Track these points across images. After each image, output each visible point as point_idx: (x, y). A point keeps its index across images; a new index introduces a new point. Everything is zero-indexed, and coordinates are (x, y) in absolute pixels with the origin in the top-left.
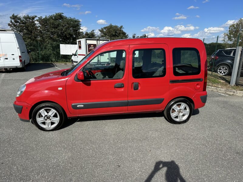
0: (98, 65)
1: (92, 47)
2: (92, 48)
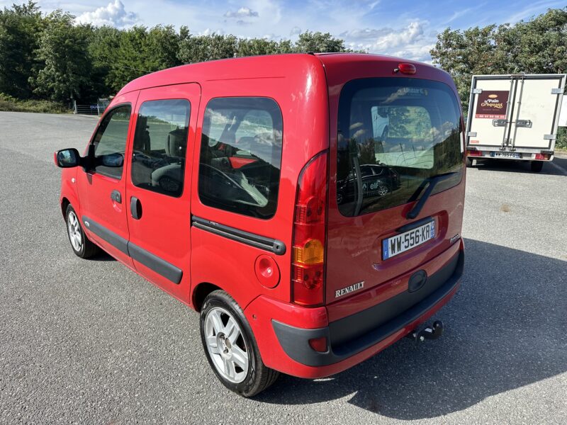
0: (505, 153)
1: (493, 99)
2: (491, 103)
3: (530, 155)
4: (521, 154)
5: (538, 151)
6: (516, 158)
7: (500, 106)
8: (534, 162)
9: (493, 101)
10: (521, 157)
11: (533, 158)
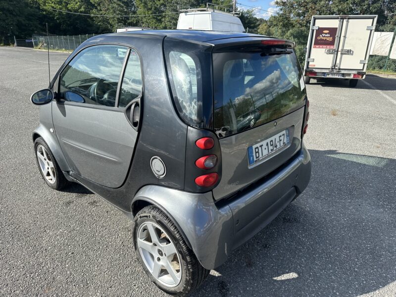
0: (333, 74)
1: (326, 34)
2: (324, 36)
3: (349, 75)
4: (343, 75)
5: (355, 72)
6: (340, 77)
7: (330, 39)
8: (352, 80)
9: (326, 35)
10: (343, 77)
11: (352, 77)
